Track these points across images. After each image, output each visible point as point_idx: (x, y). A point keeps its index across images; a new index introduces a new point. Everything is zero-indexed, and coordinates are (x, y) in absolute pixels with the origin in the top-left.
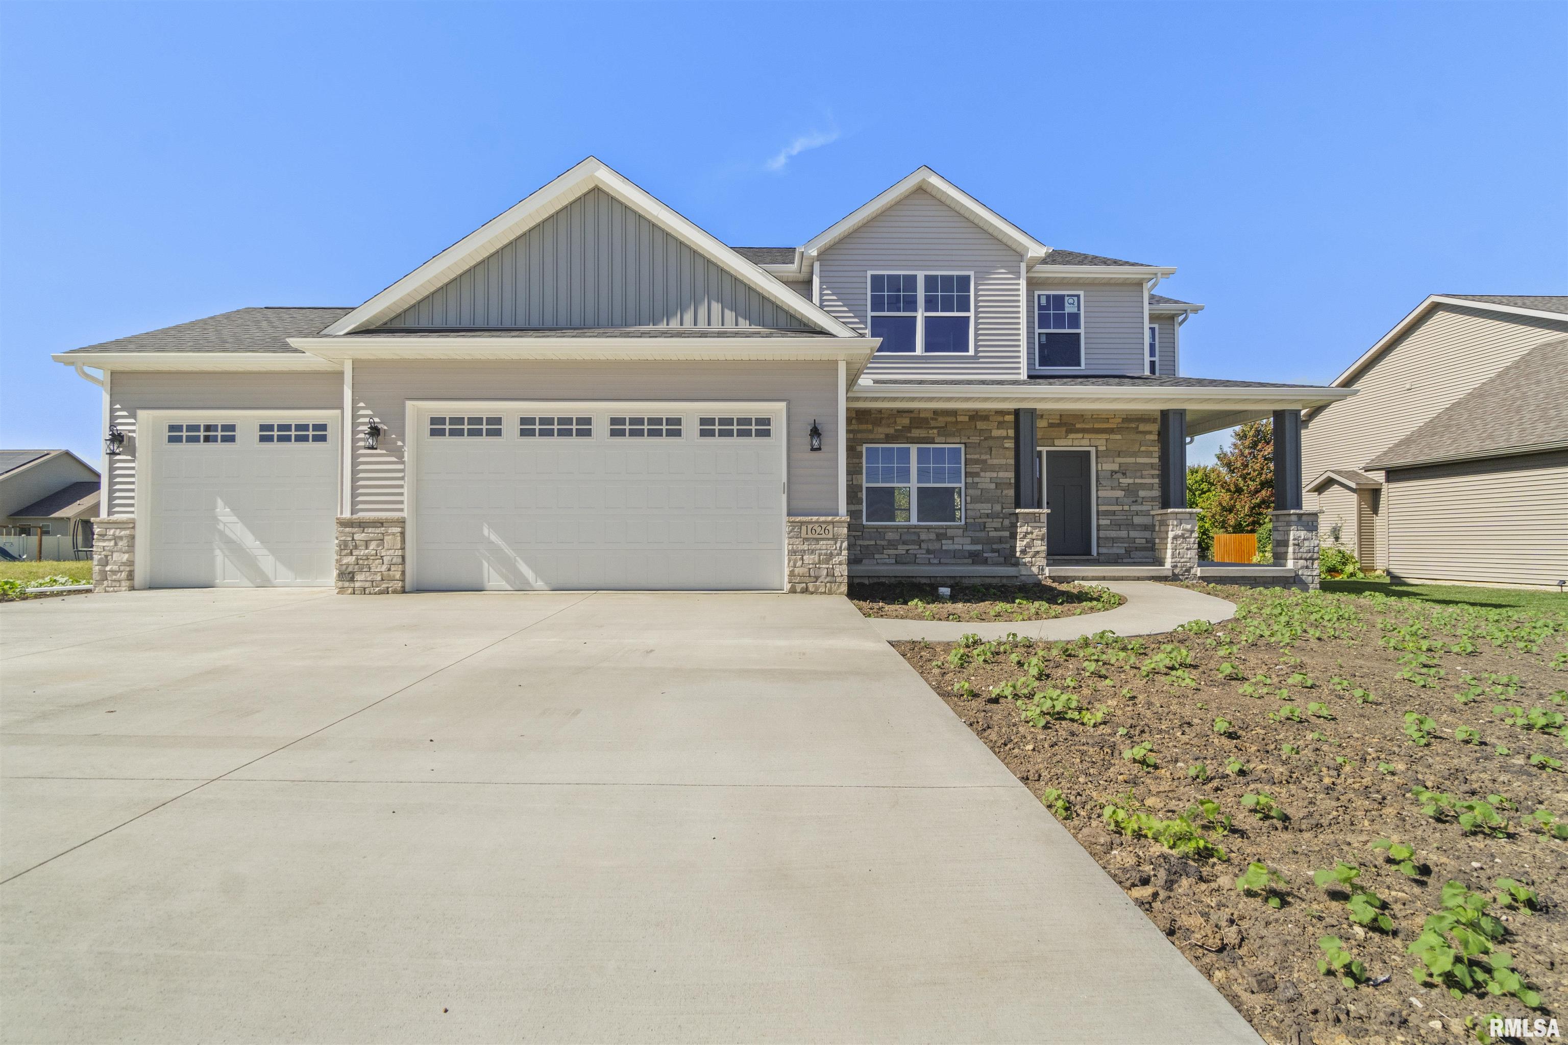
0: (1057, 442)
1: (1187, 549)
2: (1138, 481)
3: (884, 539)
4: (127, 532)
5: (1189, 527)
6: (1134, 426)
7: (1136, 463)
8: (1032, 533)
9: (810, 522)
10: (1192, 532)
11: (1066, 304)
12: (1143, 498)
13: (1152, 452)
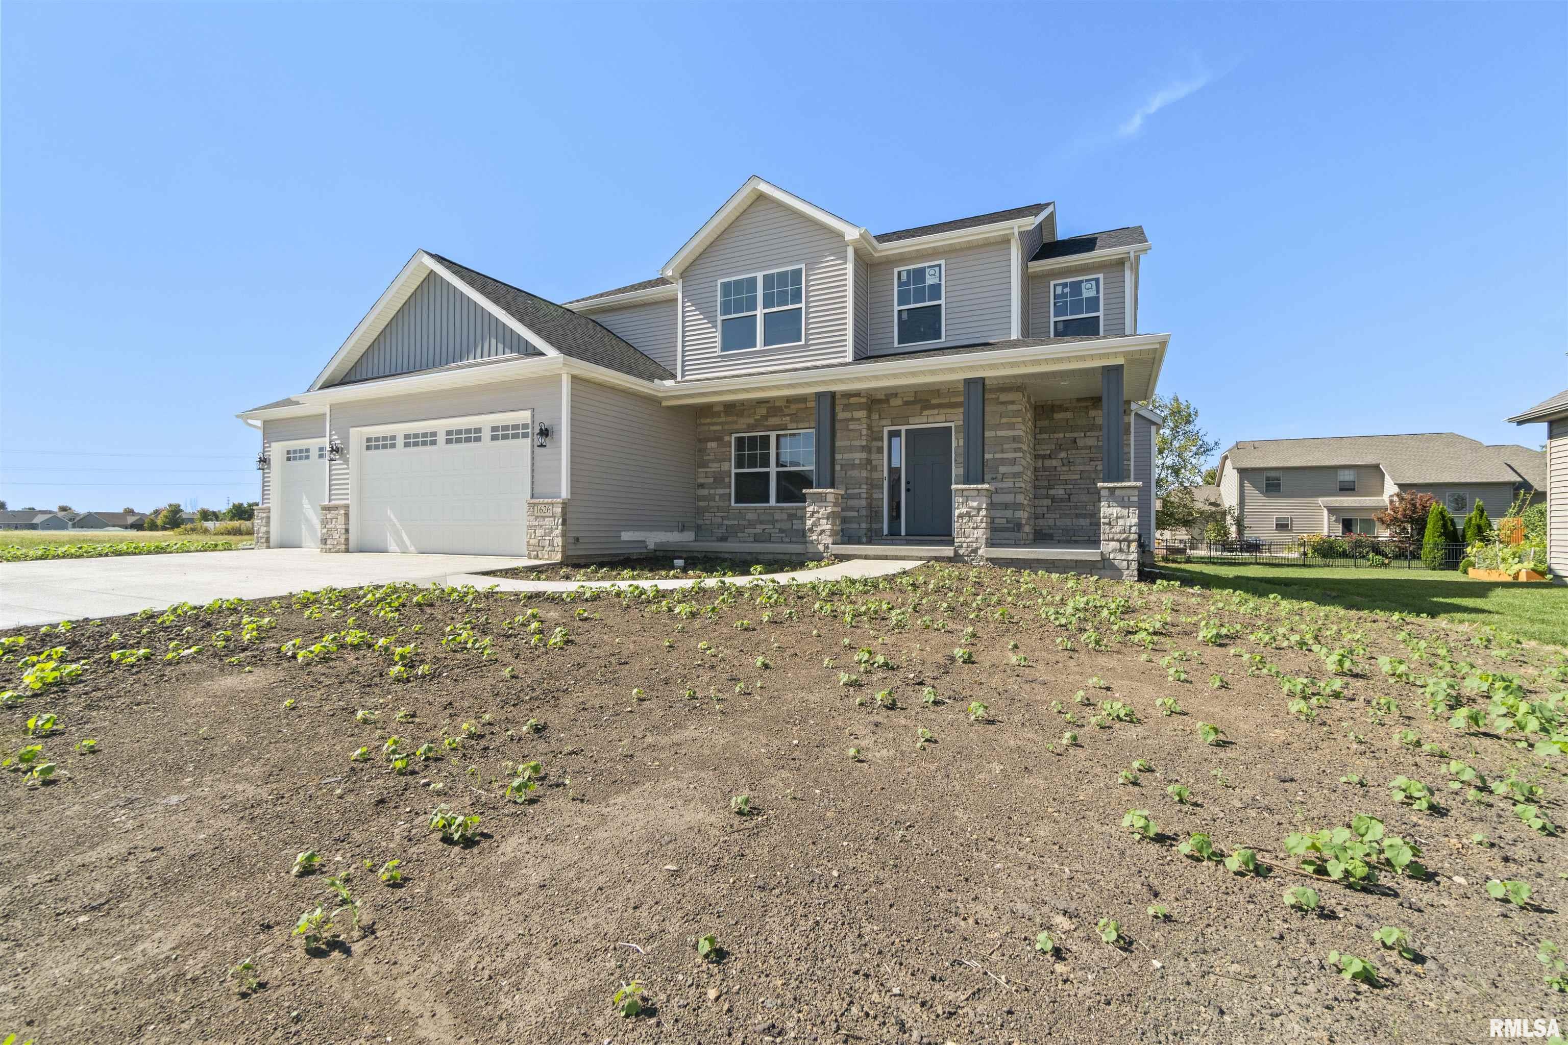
0: (911, 420)
1: (973, 528)
2: (998, 456)
3: (745, 519)
4: (265, 515)
5: (975, 504)
6: (994, 396)
7: (996, 436)
8: (818, 512)
9: (539, 504)
10: (979, 510)
11: (927, 276)
12: (1003, 474)
13: (1014, 423)
